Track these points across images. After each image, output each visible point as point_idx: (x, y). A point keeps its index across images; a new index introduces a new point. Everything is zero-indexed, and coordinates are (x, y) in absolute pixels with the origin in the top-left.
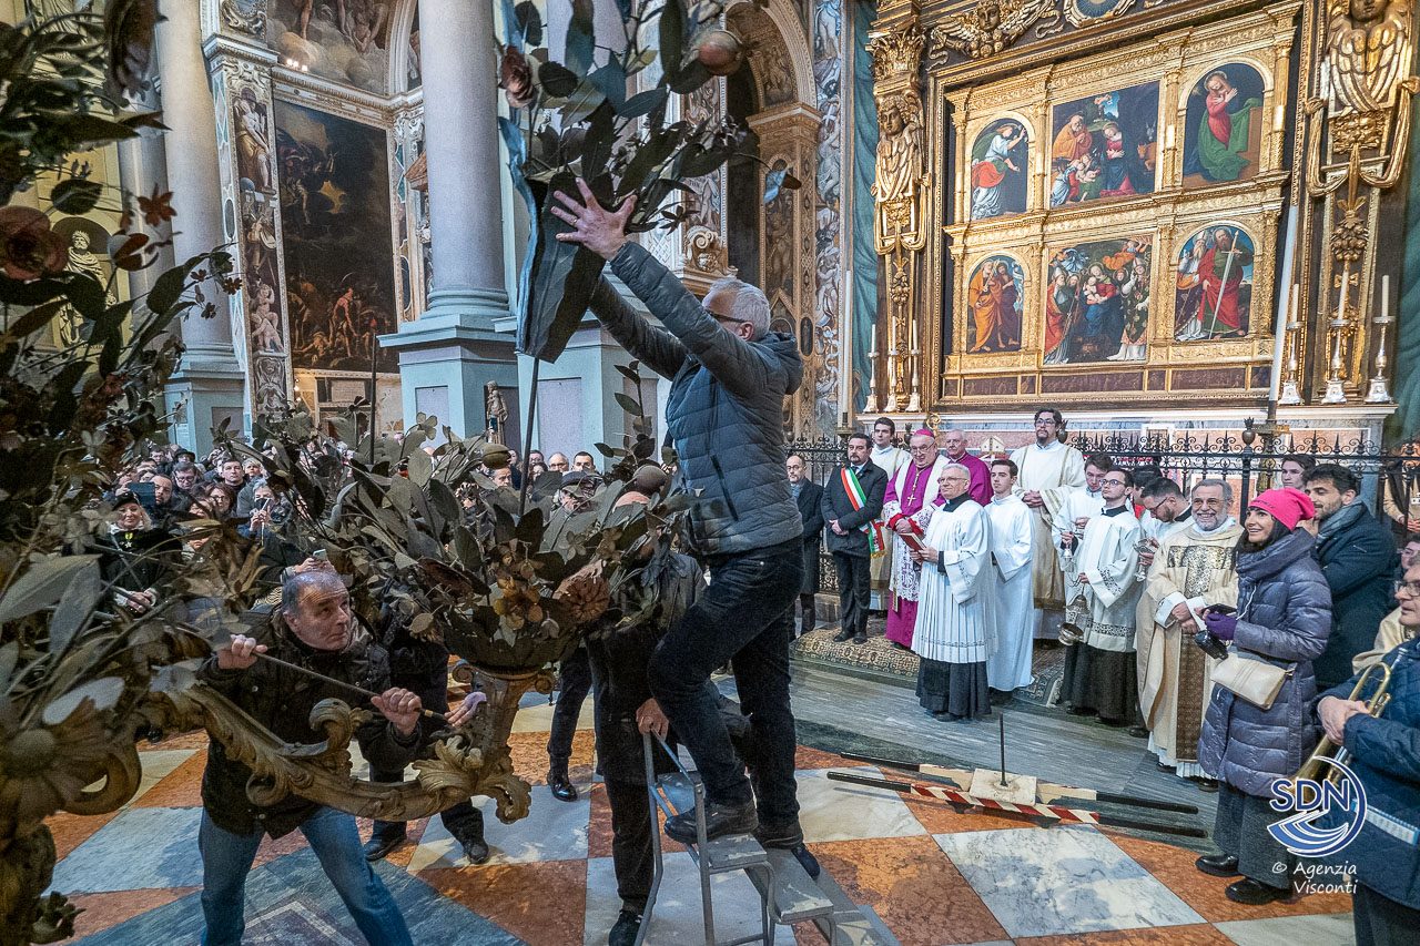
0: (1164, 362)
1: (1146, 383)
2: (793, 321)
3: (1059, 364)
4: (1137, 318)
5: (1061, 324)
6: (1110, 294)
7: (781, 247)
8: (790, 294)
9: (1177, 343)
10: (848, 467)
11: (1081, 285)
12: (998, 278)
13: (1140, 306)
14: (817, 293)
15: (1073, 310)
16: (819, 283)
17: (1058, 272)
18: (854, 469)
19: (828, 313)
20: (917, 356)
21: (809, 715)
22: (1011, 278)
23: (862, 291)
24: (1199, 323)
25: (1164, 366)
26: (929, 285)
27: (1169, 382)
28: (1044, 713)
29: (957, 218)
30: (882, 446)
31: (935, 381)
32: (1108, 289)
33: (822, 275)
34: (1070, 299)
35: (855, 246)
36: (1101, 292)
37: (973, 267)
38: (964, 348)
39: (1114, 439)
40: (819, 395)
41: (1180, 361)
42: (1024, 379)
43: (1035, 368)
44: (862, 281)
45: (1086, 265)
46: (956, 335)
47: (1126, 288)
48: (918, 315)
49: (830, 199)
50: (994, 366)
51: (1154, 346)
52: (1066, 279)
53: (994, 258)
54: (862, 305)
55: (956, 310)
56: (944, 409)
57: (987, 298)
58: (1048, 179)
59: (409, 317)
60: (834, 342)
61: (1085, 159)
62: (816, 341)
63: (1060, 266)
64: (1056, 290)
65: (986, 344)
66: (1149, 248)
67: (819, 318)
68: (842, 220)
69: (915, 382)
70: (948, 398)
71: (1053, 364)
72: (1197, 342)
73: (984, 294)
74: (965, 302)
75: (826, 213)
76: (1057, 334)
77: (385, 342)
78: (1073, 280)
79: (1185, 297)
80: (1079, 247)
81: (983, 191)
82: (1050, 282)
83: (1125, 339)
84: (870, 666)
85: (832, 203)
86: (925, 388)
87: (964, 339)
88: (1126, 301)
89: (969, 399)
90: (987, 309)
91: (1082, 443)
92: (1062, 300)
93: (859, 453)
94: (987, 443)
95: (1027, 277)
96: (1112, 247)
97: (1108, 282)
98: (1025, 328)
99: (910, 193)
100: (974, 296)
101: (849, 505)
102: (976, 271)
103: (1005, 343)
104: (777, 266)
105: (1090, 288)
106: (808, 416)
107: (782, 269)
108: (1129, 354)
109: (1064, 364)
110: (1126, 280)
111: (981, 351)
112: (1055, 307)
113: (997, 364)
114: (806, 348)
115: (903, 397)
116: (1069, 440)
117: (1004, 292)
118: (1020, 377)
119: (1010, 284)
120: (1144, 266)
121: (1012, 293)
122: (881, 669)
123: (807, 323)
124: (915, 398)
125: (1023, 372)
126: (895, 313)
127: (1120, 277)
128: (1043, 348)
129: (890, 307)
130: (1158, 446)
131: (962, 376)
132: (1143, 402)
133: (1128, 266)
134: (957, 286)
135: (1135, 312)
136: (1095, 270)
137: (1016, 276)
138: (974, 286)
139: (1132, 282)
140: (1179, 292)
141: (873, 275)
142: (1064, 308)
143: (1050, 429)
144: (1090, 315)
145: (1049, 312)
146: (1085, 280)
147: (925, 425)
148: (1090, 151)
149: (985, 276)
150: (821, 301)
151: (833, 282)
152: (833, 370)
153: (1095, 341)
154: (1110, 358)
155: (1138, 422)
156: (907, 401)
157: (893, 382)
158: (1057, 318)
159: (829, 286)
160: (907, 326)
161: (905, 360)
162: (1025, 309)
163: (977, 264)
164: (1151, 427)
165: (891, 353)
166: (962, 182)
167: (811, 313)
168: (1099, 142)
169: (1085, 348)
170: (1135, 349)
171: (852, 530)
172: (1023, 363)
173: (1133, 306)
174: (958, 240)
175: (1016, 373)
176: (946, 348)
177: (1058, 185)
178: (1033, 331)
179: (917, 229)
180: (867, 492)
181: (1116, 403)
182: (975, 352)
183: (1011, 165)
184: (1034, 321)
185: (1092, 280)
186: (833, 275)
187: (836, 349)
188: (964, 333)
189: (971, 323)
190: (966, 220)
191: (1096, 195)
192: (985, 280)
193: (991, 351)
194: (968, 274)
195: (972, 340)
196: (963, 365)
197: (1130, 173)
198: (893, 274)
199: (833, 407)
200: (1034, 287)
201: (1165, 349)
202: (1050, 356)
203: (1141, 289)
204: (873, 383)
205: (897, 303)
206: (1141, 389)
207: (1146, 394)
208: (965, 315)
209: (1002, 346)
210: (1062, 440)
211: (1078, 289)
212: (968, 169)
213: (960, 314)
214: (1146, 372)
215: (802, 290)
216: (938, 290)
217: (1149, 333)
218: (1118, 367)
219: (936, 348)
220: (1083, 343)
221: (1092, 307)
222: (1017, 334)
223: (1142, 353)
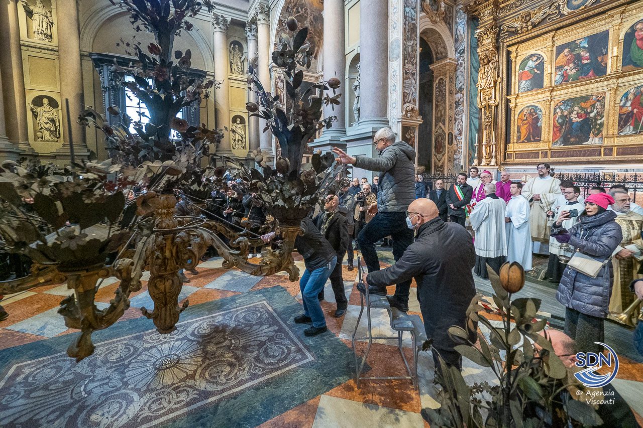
0: (613, 144)
1: (602, 153)
2: (445, 134)
3: (559, 146)
4: (598, 127)
5: (560, 131)
6: (584, 117)
7: (441, 108)
8: (444, 124)
9: (619, 136)
10: (457, 185)
11: (570, 114)
12: (531, 114)
13: (599, 122)
14: (455, 123)
15: (566, 124)
16: (455, 120)
17: (558, 110)
19: (459, 130)
22: (536, 114)
23: (473, 122)
24: (632, 127)
25: (612, 146)
26: (500, 118)
27: (614, 153)
29: (513, 93)
30: (473, 177)
31: (503, 154)
32: (583, 115)
33: (457, 117)
34: (564, 121)
35: (470, 106)
36: (579, 117)
37: (520, 111)
38: (515, 141)
39: (577, 175)
40: (455, 159)
41: (621, 143)
42: (542, 153)
43: (547, 148)
44: (473, 118)
45: (572, 107)
46: (512, 137)
47: (592, 115)
48: (495, 129)
49: (461, 90)
50: (522, 148)
51: (607, 138)
52: (562, 113)
53: (529, 107)
54: (473, 127)
56: (507, 164)
57: (526, 122)
58: (553, 75)
59: (319, 137)
60: (461, 140)
61: (571, 65)
62: (454, 140)
63: (560, 108)
64: (557, 117)
65: (524, 140)
66: (604, 98)
67: (456, 132)
68: (465, 97)
70: (508, 160)
71: (556, 146)
72: (631, 135)
73: (524, 120)
74: (516, 124)
75: (459, 95)
76: (558, 135)
77: (310, 145)
78: (566, 113)
79: (624, 116)
80: (568, 100)
81: (524, 82)
82: (554, 114)
83: (591, 135)
85: (462, 91)
86: (499, 157)
87: (515, 138)
88: (592, 120)
89: (517, 161)
90: (526, 126)
92: (560, 121)
93: (462, 181)
94: (524, 177)
95: (544, 113)
96: (585, 99)
97: (583, 112)
98: (543, 133)
99: (492, 85)
100: (520, 121)
101: (457, 199)
102: (520, 112)
103: (534, 138)
104: (439, 115)
105: (574, 116)
106: (450, 167)
107: (441, 116)
108: (593, 141)
109: (562, 146)
110: (592, 111)
111: (523, 142)
112: (557, 124)
113: (529, 147)
114: (450, 143)
115: (489, 160)
116: (555, 176)
117: (533, 119)
118: (540, 152)
119: (536, 116)
120: (601, 105)
121: (537, 119)
123: (450, 134)
124: (494, 160)
125: (542, 150)
126: (486, 129)
127: (589, 110)
128: (551, 140)
129: (484, 127)
131: (514, 151)
132: (601, 161)
133: (593, 106)
134: (512, 118)
135: (597, 124)
136: (576, 108)
138: (520, 117)
139: (595, 112)
140: (621, 115)
141: (477, 116)
142: (561, 124)
143: (544, 170)
144: (574, 126)
145: (554, 126)
146: (571, 112)
147: (498, 170)
148: (574, 62)
149: (525, 113)
150: (456, 126)
151: (461, 119)
152: (461, 150)
153: (576, 136)
154: (584, 143)
155: (598, 169)
156: (490, 162)
157: (484, 155)
158: (557, 128)
159: (460, 121)
160: (491, 134)
161: (490, 146)
162: (543, 125)
163: (521, 109)
164: (604, 171)
165: (484, 144)
166: (515, 79)
167: (452, 131)
168: (579, 57)
169: (572, 140)
170: (597, 139)
171: (459, 207)
172: (542, 146)
173: (596, 122)
174: (513, 101)
175: (539, 150)
176: (507, 141)
177: (558, 77)
178: (547, 133)
179: (495, 98)
180: (465, 194)
181: (586, 162)
182: (520, 143)
183: (536, 71)
184: (547, 130)
185: (575, 112)
186: (461, 117)
187: (462, 143)
188: (515, 135)
189: (519, 131)
190: (517, 93)
191: (576, 79)
192: (525, 115)
193: (528, 142)
194: (517, 113)
195: (519, 138)
196: (513, 147)
197: (594, 68)
198: (485, 115)
200: (547, 117)
201: (613, 139)
202: (555, 143)
203: (600, 114)
204: (476, 155)
205: (487, 125)
206: (600, 155)
207: (602, 158)
208: (516, 128)
209: (532, 140)
211: (568, 116)
212: (517, 74)
213: (514, 128)
214: (603, 149)
215: (449, 122)
216: (504, 120)
217: (604, 133)
218: (588, 147)
219: (503, 142)
220: (570, 138)
221: (575, 124)
222: (539, 135)
223: (600, 141)
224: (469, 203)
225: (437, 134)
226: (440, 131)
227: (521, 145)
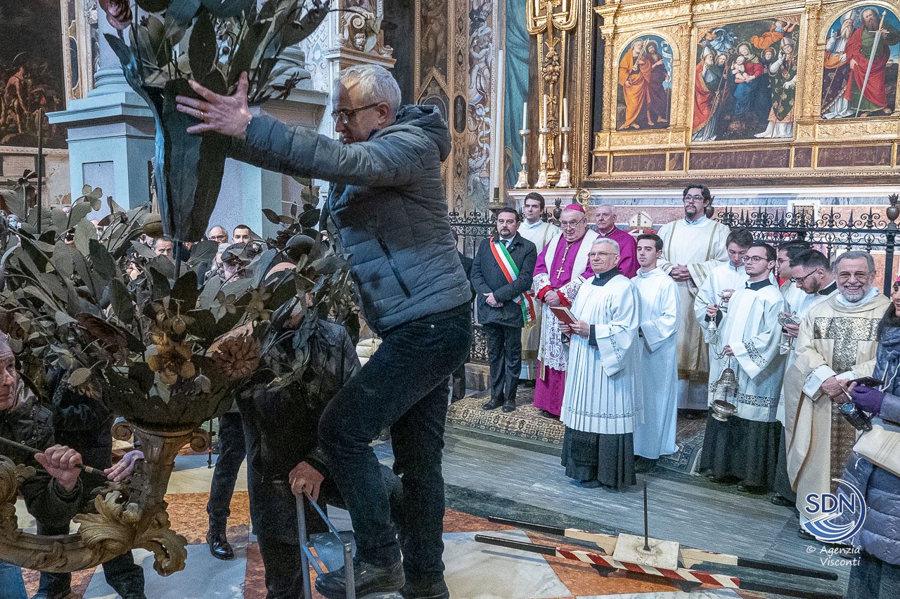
0: (811, 139)
1: (792, 159)
2: (446, 99)
3: (706, 141)
4: (784, 96)
5: (709, 102)
6: (757, 73)
7: (435, 27)
8: (444, 72)
9: (824, 121)
10: (497, 241)
11: (730, 63)
12: (648, 57)
13: (787, 85)
14: (470, 72)
15: (721, 89)
16: (472, 62)
17: (706, 52)
18: (504, 243)
19: (481, 91)
20: (568, 133)
21: (459, 480)
22: (660, 57)
23: (514, 70)
24: (846, 101)
25: (811, 144)
26: (579, 65)
27: (815, 160)
28: (688, 480)
30: (532, 221)
31: (585, 157)
32: (756, 68)
33: (475, 54)
34: (718, 78)
35: (508, 26)
36: (748, 70)
37: (623, 47)
38: (614, 125)
39: (760, 214)
40: (471, 171)
41: (826, 139)
42: (672, 156)
43: (683, 145)
44: (514, 60)
46: (605, 113)
47: (774, 67)
48: (568, 93)
50: (643, 143)
51: (802, 123)
52: (714, 59)
53: (644, 38)
54: (514, 83)
55: (606, 88)
56: (594, 185)
57: (636, 77)
59: (77, 95)
60: (487, 119)
62: (469, 118)
63: (709, 46)
64: (705, 69)
65: (635, 122)
67: (472, 96)
68: (496, 2)
69: (565, 158)
70: (597, 174)
71: (701, 142)
72: (844, 120)
73: (633, 72)
74: (615, 80)
76: (705, 112)
77: (54, 119)
78: (722, 59)
79: (832, 76)
80: (727, 27)
82: (698, 61)
83: (772, 117)
84: (518, 434)
86: (575, 165)
87: (614, 117)
88: (773, 79)
89: (618, 175)
90: (637, 88)
91: (728, 218)
92: (710, 78)
93: (510, 226)
94: (635, 218)
95: (676, 56)
96: (760, 27)
97: (756, 61)
98: (673, 106)
100: (624, 75)
101: (503, 278)
102: (625, 51)
103: (654, 120)
104: (431, 46)
105: (738, 67)
106: (460, 191)
107: (437, 49)
108: (775, 132)
109: (712, 141)
110: (774, 59)
111: (631, 128)
112: (703, 85)
113: (646, 141)
114: (459, 125)
115: (553, 173)
116: (715, 215)
117: (653, 71)
118: (668, 154)
119: (659, 63)
120: (792, 46)
121: (661, 72)
122: (529, 436)
123: (460, 101)
124: (565, 174)
125: (671, 149)
126: (546, 91)
127: (768, 56)
128: (691, 125)
129: (541, 85)
130: (803, 221)
131: (611, 152)
132: (790, 179)
133: (776, 46)
134: (607, 65)
135: (782, 90)
136: (743, 50)
137: (666, 55)
138: (624, 64)
139: (780, 61)
140: (826, 71)
141: (525, 54)
142: (712, 87)
143: (698, 204)
144: (738, 93)
145: (698, 90)
146: (732, 59)
147: (574, 200)
149: (635, 55)
150: (474, 80)
151: (486, 61)
152: (485, 146)
153: (742, 118)
154: (758, 135)
155: (784, 198)
156: (557, 177)
157: (543, 159)
158: (705, 96)
159: (482, 65)
160: (558, 104)
161: (556, 137)
162: (674, 88)
164: (797, 203)
165: (542, 130)
167: (464, 91)
169: (733, 126)
170: (782, 126)
171: (507, 303)
172: (671, 140)
173: (781, 84)
174: (608, 20)
175: (665, 149)
176: (596, 125)
178: (681, 109)
179: (568, 10)
180: (520, 266)
181: (762, 180)
182: (624, 130)
184: (682, 100)
185: (740, 59)
186: (486, 55)
187: (488, 127)
188: (614, 111)
189: (621, 101)
192: (635, 59)
193: (641, 128)
194: (618, 53)
195: (621, 117)
196: (611, 142)
198: (545, 56)
199: (485, 182)
200: (683, 66)
201: (811, 127)
202: (698, 133)
203: (789, 67)
204: (524, 160)
205: (548, 82)
206: (787, 166)
207: (793, 171)
208: (614, 93)
209: (651, 123)
210: (709, 216)
211: (726, 68)
213: (610, 92)
214: (793, 150)
215: (456, 69)
216: (588, 69)
217: (796, 112)
218: (765, 145)
219: (586, 125)
220: (731, 121)
221: (740, 86)
222: (666, 112)
223: (789, 131)
224: (529, 288)
225: (427, 98)
226: (433, 91)
227: (627, 137)
